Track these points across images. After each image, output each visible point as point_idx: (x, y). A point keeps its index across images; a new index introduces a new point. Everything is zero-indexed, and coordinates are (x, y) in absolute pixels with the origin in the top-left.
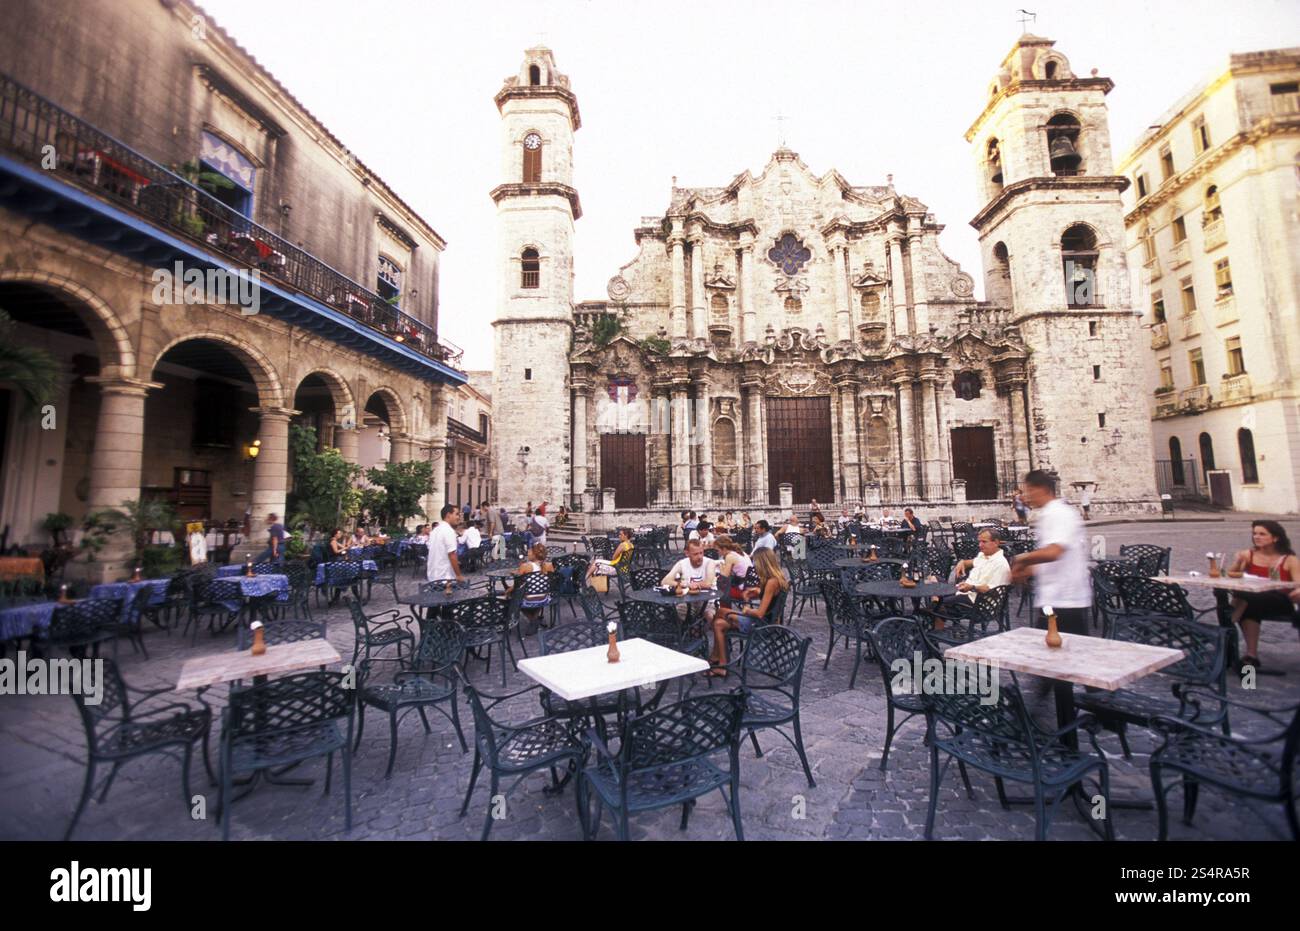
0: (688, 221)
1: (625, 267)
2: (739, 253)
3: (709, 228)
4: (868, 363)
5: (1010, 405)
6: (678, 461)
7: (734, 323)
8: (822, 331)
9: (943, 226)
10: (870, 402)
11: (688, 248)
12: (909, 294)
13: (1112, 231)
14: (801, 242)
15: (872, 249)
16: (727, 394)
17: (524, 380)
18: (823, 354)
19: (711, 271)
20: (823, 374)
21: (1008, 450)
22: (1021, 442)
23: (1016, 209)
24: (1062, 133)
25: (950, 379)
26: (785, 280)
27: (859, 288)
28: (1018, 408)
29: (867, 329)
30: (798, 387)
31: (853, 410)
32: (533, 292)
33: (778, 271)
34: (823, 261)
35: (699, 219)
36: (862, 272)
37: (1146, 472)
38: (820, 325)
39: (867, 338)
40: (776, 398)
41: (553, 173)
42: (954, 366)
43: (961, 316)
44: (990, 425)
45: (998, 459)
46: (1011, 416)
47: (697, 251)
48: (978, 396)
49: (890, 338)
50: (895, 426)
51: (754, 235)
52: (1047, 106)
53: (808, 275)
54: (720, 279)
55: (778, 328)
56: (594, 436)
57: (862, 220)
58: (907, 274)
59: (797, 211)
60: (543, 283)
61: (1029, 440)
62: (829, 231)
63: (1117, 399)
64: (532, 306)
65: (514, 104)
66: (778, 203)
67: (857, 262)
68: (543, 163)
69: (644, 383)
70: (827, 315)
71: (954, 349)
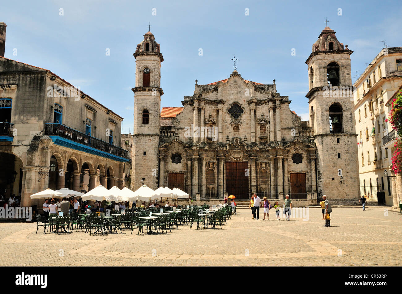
0: (200, 101)
1: (178, 115)
2: (218, 111)
3: (208, 102)
4: (261, 151)
5: (311, 166)
6: (194, 184)
8: (246, 138)
9: (291, 101)
10: (261, 164)
11: (199, 110)
12: (275, 128)
13: (348, 105)
14: (240, 106)
15: (264, 110)
16: (212, 161)
17: (143, 156)
18: (246, 147)
19: (208, 117)
20: (245, 154)
21: (310, 181)
22: (314, 179)
23: (315, 97)
25: (291, 156)
26: (234, 120)
27: (259, 124)
28: (313, 167)
29: (261, 139)
30: (237, 158)
31: (255, 167)
32: (146, 125)
33: (231, 117)
34: (248, 113)
35: (203, 100)
36: (261, 117)
37: (355, 190)
38: (245, 136)
39: (262, 141)
40: (230, 162)
41: (154, 83)
42: (292, 151)
44: (305, 172)
45: (307, 185)
46: (311, 170)
47: (203, 111)
48: (301, 162)
49: (269, 142)
50: (269, 173)
51: (224, 104)
52: (327, 60)
53: (242, 119)
54: (211, 120)
55: (230, 137)
56: (166, 174)
57: (261, 99)
58: (275, 119)
59: (239, 95)
60: (150, 122)
61: (316, 179)
62: (250, 103)
63: (346, 165)
64: (146, 130)
65: (140, 58)
66: (233, 92)
67: (259, 114)
68: (150, 79)
69: (184, 156)
70: (248, 133)
71: (293, 145)
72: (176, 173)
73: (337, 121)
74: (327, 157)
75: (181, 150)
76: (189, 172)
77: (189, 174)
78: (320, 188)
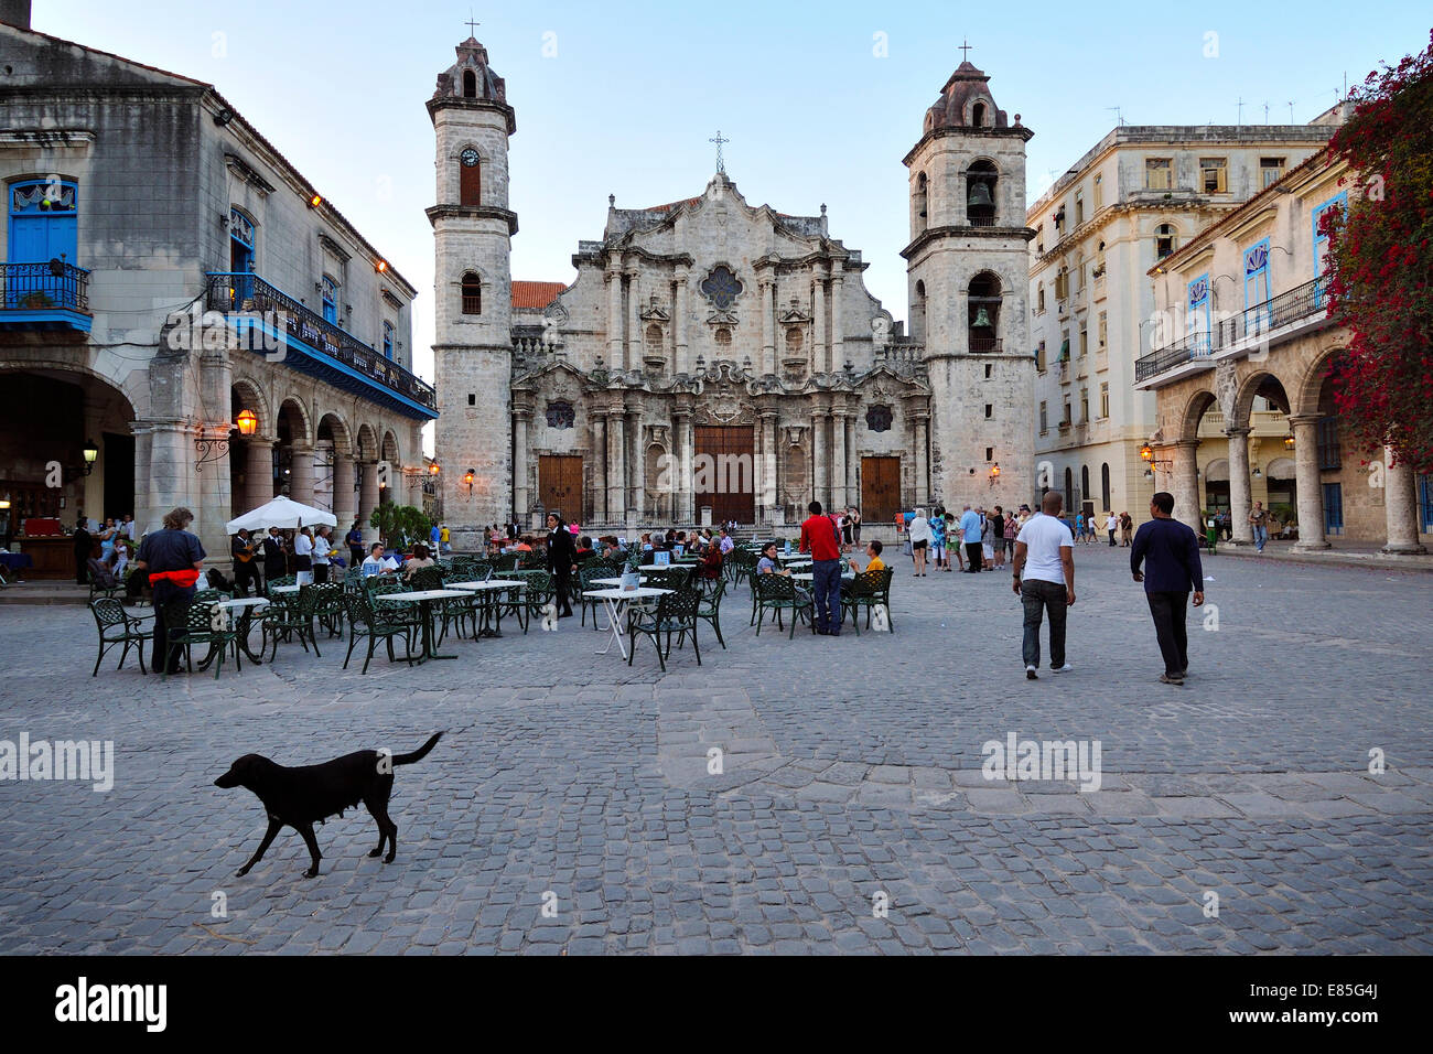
0: (626, 255)
1: (563, 293)
2: (674, 286)
3: (647, 259)
4: (789, 397)
5: (915, 437)
6: (614, 485)
7: (667, 355)
8: (750, 364)
9: (867, 265)
10: (789, 433)
11: (626, 280)
12: (828, 335)
13: (1015, 279)
14: (734, 275)
15: (797, 286)
16: (660, 422)
17: (468, 406)
18: (748, 386)
19: (647, 302)
20: (747, 405)
21: (911, 478)
22: (922, 471)
23: (932, 253)
24: (981, 179)
25: (863, 412)
26: (716, 313)
27: (784, 324)
28: (921, 440)
29: (789, 364)
30: (725, 416)
31: (773, 440)
32: (474, 318)
33: (710, 304)
34: (754, 294)
35: (636, 253)
36: (789, 308)
38: (747, 358)
39: (791, 372)
40: (705, 427)
41: (492, 195)
42: (869, 399)
43: (878, 353)
44: (898, 455)
45: (902, 486)
46: (915, 448)
47: (634, 283)
48: (888, 427)
49: (810, 374)
50: (810, 455)
51: (689, 267)
52: (969, 152)
53: (738, 309)
54: (656, 311)
55: (708, 360)
56: (533, 459)
57: (791, 257)
58: (828, 313)
59: (731, 242)
60: (484, 310)
61: (928, 470)
62: (760, 266)
63: (1004, 435)
64: (472, 333)
65: (450, 115)
66: (714, 233)
67: (784, 298)
68: (481, 183)
69: (582, 410)
70: (754, 349)
71: (869, 383)
72: (558, 457)
73: (986, 321)
74: (960, 415)
75: (573, 392)
76: (599, 453)
77: (598, 459)
78: (938, 494)
